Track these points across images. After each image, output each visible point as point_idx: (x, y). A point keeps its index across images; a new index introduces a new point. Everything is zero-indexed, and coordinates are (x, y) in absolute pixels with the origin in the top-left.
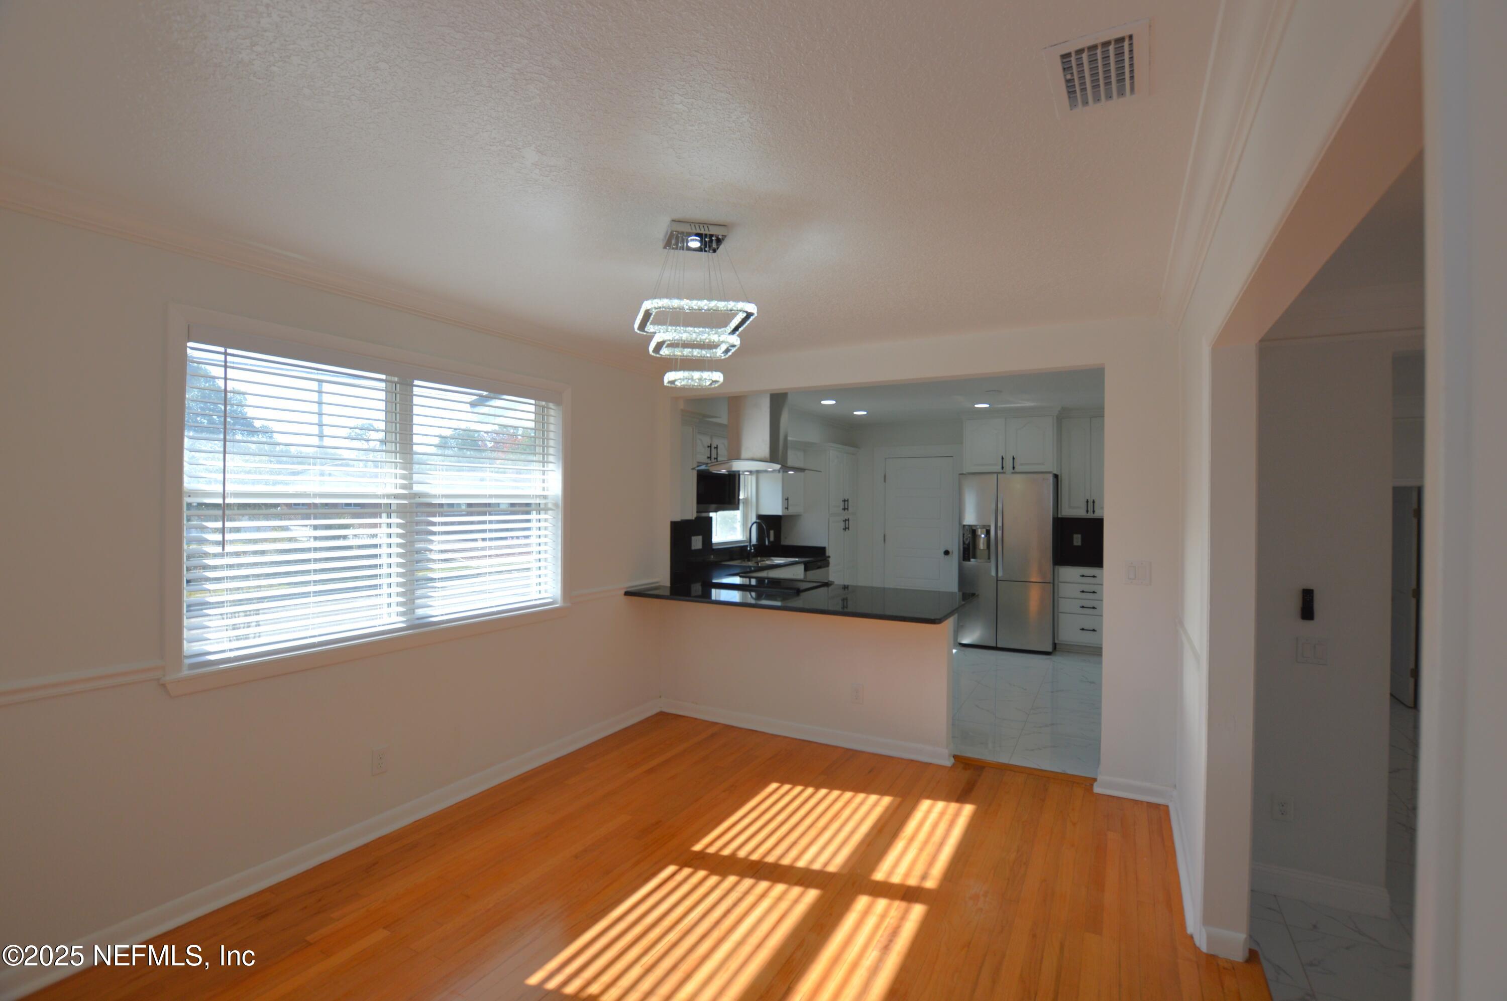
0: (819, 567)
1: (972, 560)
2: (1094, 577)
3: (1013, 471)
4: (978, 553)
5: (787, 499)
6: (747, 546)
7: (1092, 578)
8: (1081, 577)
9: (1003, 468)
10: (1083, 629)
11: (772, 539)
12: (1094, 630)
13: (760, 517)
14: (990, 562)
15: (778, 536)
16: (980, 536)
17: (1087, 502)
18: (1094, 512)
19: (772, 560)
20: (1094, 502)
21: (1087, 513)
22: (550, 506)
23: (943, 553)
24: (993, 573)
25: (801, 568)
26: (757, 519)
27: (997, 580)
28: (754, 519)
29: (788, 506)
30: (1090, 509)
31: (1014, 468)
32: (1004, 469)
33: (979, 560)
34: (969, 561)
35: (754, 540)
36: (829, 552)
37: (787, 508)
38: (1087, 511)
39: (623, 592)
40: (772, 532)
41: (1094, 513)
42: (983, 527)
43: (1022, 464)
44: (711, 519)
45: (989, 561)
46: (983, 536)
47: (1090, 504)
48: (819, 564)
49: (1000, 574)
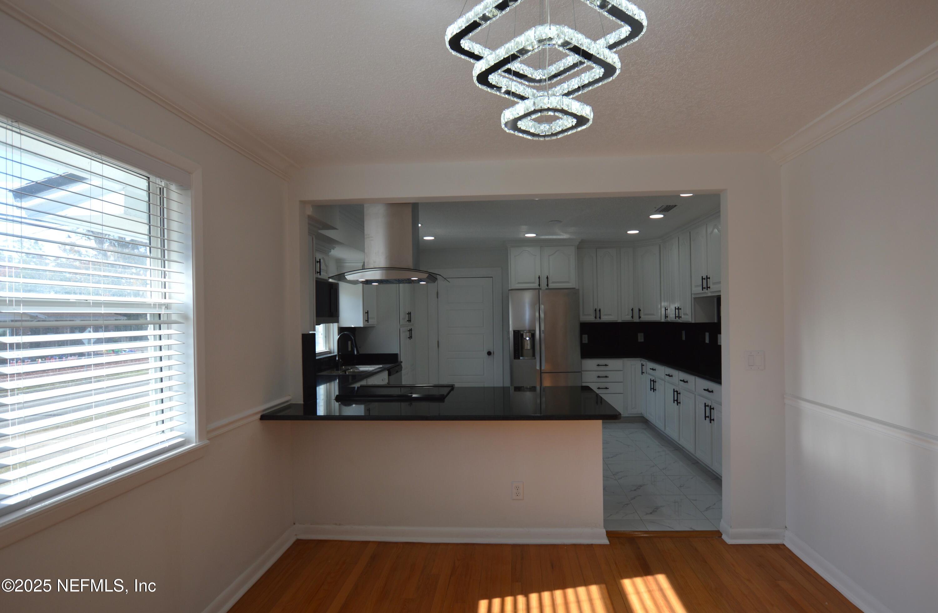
1: (521, 358)
2: (606, 365)
3: (547, 288)
5: (368, 313)
7: (605, 366)
9: (539, 285)
14: (535, 359)
16: (525, 339)
17: (596, 310)
18: (600, 318)
20: (600, 310)
21: (596, 319)
22: (174, 318)
23: (486, 354)
24: (538, 368)
25: (385, 374)
27: (541, 373)
29: (368, 319)
31: (548, 285)
32: (540, 286)
33: (526, 358)
36: (402, 358)
37: (367, 321)
38: (596, 317)
39: (259, 416)
41: (600, 319)
42: (529, 331)
43: (553, 282)
45: (534, 357)
46: (528, 339)
47: (598, 312)
49: (543, 368)
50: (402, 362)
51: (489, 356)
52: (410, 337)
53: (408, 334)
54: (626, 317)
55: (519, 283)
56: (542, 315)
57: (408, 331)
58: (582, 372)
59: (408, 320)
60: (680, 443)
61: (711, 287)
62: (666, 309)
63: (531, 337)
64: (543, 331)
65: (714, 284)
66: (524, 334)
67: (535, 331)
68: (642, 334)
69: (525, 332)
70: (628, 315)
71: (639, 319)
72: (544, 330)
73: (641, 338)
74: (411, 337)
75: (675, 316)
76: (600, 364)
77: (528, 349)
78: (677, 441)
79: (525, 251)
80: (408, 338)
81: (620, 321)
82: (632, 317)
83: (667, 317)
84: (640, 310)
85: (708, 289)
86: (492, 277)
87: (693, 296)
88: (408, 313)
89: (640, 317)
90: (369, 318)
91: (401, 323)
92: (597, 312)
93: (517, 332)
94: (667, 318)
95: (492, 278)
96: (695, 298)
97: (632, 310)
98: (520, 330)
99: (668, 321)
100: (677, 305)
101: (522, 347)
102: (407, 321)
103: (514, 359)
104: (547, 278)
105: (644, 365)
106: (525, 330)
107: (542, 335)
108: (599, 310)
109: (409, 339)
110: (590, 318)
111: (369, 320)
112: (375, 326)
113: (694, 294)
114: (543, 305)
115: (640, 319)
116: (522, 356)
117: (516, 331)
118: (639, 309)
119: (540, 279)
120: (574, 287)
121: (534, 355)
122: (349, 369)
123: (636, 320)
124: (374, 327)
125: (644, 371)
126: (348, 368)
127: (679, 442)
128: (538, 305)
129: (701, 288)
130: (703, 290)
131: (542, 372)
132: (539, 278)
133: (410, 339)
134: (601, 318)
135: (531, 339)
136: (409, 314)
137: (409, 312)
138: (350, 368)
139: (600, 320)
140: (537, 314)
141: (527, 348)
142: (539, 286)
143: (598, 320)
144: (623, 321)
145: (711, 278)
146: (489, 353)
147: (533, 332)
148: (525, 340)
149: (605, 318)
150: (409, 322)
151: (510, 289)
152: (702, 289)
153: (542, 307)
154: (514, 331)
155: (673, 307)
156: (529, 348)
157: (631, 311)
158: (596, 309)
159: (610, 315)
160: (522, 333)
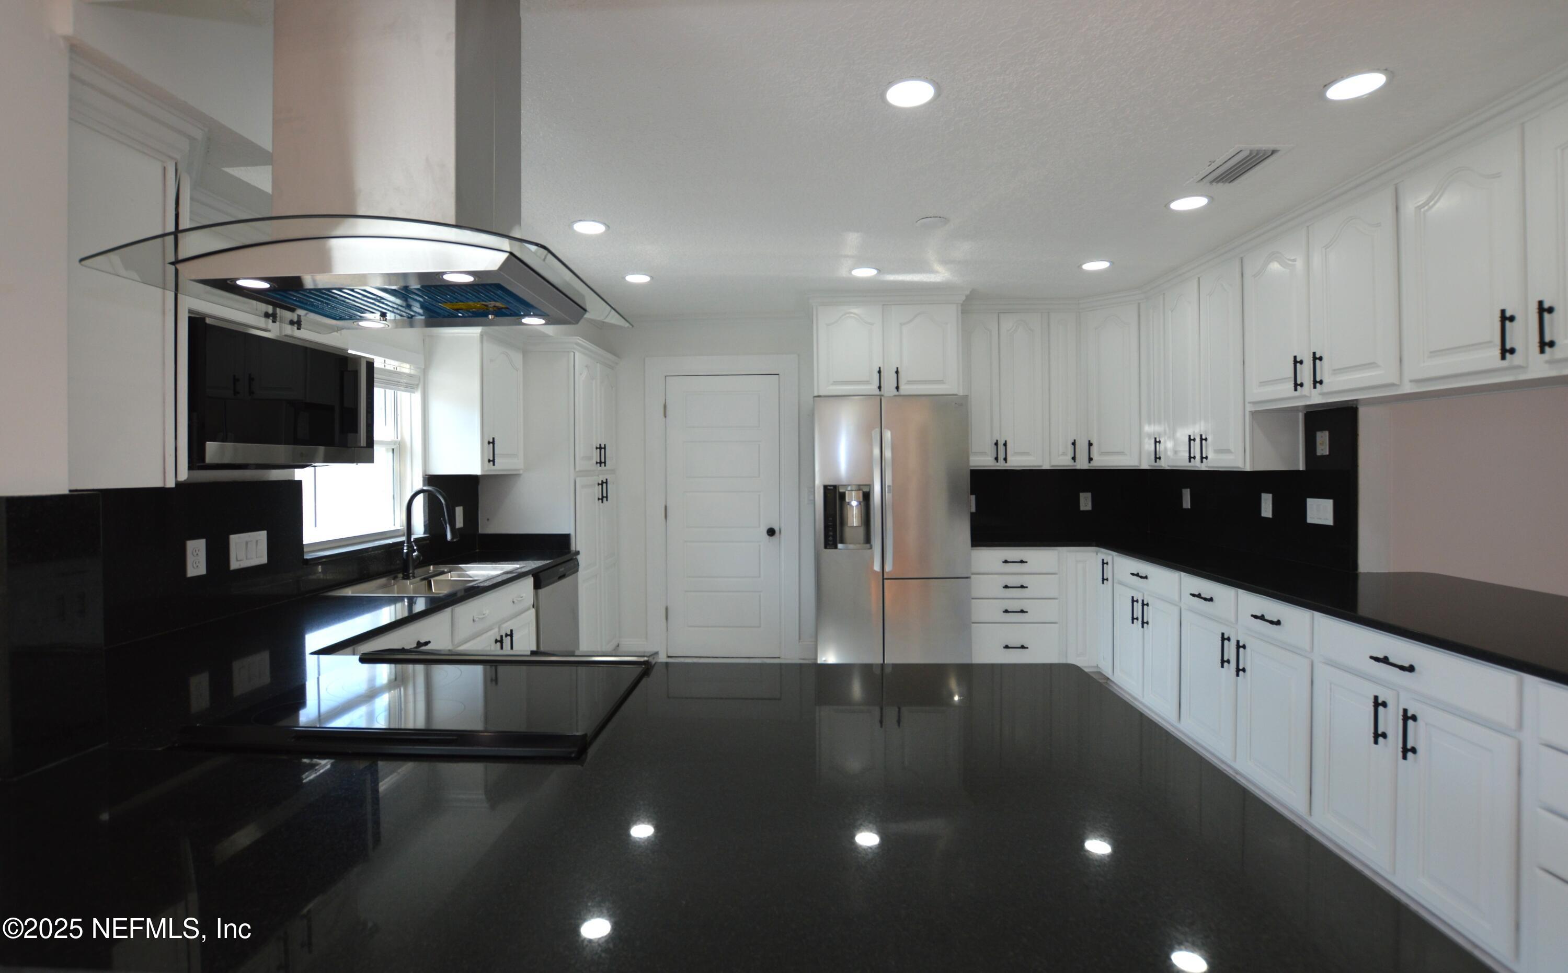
0: (562, 577)
1: (840, 546)
3: (896, 393)
4: (848, 533)
5: (493, 442)
6: (402, 543)
8: (1004, 564)
9: (880, 388)
10: (1007, 647)
11: (459, 523)
12: (1023, 647)
13: (431, 480)
14: (871, 548)
15: (472, 517)
17: (996, 444)
18: (1005, 459)
19: (462, 569)
20: (1005, 445)
21: (997, 462)
24: (877, 567)
26: (424, 485)
27: (883, 579)
28: (419, 484)
30: (1001, 456)
31: (897, 388)
32: (882, 389)
33: (851, 546)
34: (836, 547)
35: (419, 530)
37: (492, 461)
38: (997, 459)
40: (459, 511)
41: (1006, 462)
42: (859, 488)
44: (297, 486)
45: (868, 545)
48: (561, 569)
49: (888, 568)
50: (578, 553)
51: (771, 538)
52: (603, 498)
53: (597, 491)
54: (1060, 459)
55: (836, 383)
56: (888, 454)
57: (599, 484)
58: (973, 577)
59: (599, 461)
60: (1237, 766)
61: (1325, 381)
62: (1156, 442)
63: (861, 499)
64: (889, 486)
65: (1336, 372)
66: (847, 492)
67: (870, 486)
68: (1089, 495)
69: (849, 488)
70: (1064, 454)
71: (1089, 462)
72: (891, 484)
73: (1086, 502)
74: (607, 497)
75: (1188, 455)
76: (1009, 560)
77: (853, 527)
78: (1229, 762)
79: (852, 313)
80: (599, 499)
81: (1046, 466)
82: (1074, 458)
83: (1160, 458)
84: (1090, 444)
85: (1318, 385)
86: (778, 374)
87: (1249, 408)
88: (598, 446)
89: (1090, 459)
90: (495, 456)
91: (577, 470)
92: (1000, 447)
93: (832, 488)
94: (1158, 460)
95: (777, 376)
96: (1253, 413)
97: (1074, 444)
98: (839, 486)
99: (1162, 466)
100: (1195, 430)
101: (843, 522)
102: (597, 463)
103: (826, 547)
104: (897, 372)
105: (1107, 563)
106: (849, 485)
107: (888, 496)
108: (1004, 442)
109: (600, 501)
110: (984, 460)
111: (495, 458)
112: (521, 472)
113: (1254, 403)
114: (889, 429)
115: (1091, 462)
116: (842, 542)
117: (829, 488)
118: (1089, 441)
119: (882, 374)
120: (955, 392)
121: (868, 540)
122: (443, 573)
123: (1082, 464)
124: (518, 475)
125: (1108, 574)
126: (442, 569)
127: (1232, 764)
128: (878, 430)
129: (1292, 385)
130: (1296, 390)
131: (885, 577)
132: (879, 372)
133: (602, 502)
134: (1008, 461)
135: (862, 504)
136: (600, 448)
137: (600, 445)
138: (446, 570)
139: (1006, 465)
140: (877, 452)
141: (852, 525)
142: (878, 390)
143: (1001, 465)
144: (1053, 466)
145: (1325, 359)
146: (771, 532)
147: (866, 489)
148: (848, 506)
149: (1017, 461)
150: (600, 466)
151: (816, 394)
152: (1293, 388)
153: (888, 435)
154: (825, 487)
155: (1182, 435)
156: (855, 525)
157: (1071, 447)
158: (997, 441)
159: (1027, 454)
160: (841, 490)
